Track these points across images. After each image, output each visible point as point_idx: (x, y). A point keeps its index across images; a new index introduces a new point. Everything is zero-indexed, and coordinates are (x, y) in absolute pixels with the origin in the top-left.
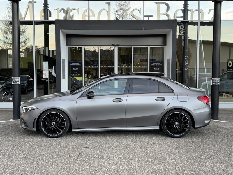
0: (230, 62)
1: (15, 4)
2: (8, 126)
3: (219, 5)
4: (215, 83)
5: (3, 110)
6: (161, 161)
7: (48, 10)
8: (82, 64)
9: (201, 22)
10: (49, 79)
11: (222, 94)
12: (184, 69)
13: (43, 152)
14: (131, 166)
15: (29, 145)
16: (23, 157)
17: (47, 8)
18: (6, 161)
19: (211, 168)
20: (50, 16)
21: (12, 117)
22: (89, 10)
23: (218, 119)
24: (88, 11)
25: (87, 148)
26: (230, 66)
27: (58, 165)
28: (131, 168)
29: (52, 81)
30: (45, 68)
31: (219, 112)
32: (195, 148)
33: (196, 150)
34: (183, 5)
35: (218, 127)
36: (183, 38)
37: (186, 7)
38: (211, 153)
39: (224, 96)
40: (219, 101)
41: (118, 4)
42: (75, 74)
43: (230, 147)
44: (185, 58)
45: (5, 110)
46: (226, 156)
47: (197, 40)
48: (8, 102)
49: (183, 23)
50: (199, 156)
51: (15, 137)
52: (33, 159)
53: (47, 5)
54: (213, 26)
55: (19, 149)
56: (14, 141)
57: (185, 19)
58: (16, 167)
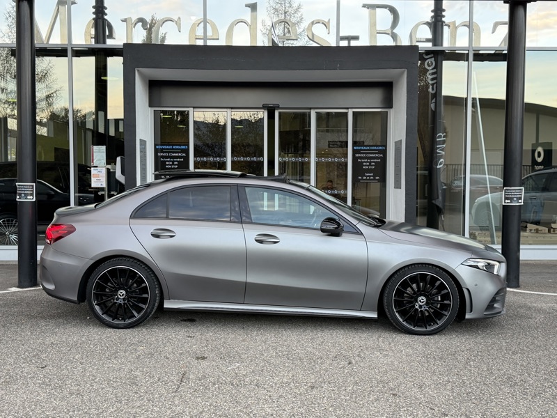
0: (540, 149)
1: (25, 4)
2: (5, 305)
3: (521, 10)
4: (511, 199)
7: (104, 20)
8: (187, 151)
9: (477, 52)
10: (106, 190)
11: (525, 225)
12: (434, 166)
13: (93, 369)
14: (313, 405)
15: (58, 351)
16: (43, 383)
17: (103, 16)
19: (510, 409)
20: (111, 36)
21: (17, 280)
22: (205, 21)
23: (517, 286)
24: (202, 24)
25: (203, 358)
26: (540, 160)
27: (130, 404)
28: (313, 410)
30: (98, 162)
31: (521, 270)
32: (468, 359)
33: (472, 363)
34: (432, 11)
35: (520, 307)
36: (433, 89)
37: (439, 18)
38: (507, 370)
39: (531, 230)
40: (521, 242)
41: (273, 11)
44: (438, 140)
46: (545, 378)
47: (465, 96)
48: (7, 244)
49: (432, 55)
50: (478, 380)
51: (22, 331)
52: (69, 388)
53: (102, 9)
54: (505, 63)
55: (33, 361)
56: (20, 341)
57: (438, 46)
58: (24, 407)
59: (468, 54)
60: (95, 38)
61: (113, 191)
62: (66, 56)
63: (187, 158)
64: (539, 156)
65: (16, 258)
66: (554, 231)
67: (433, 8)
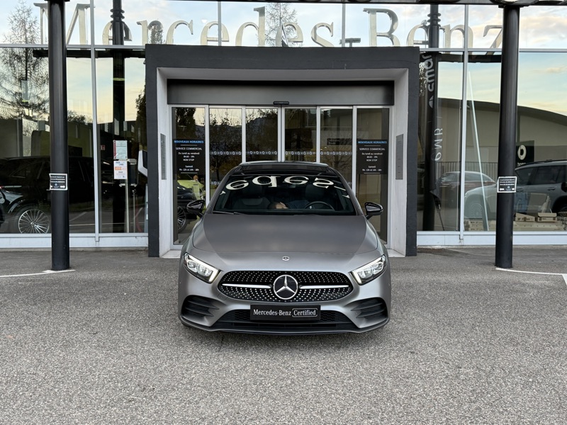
0: (523, 147)
3: (514, 14)
4: (505, 187)
5: (22, 250)
6: (404, 351)
7: (122, 23)
8: (203, 146)
9: (471, 54)
10: (127, 182)
11: (514, 215)
12: (432, 159)
13: (141, 334)
15: (105, 321)
17: (120, 19)
18: (60, 353)
19: (515, 363)
20: (127, 38)
22: (220, 23)
23: (510, 267)
26: (522, 157)
27: (181, 361)
28: (343, 364)
29: (135, 186)
30: (120, 156)
33: (477, 328)
34: (429, 15)
35: (515, 284)
36: (431, 88)
37: (435, 22)
39: (519, 219)
42: (187, 168)
43: (547, 322)
44: (435, 134)
45: (27, 250)
46: (543, 339)
48: (32, 233)
50: (485, 341)
51: (67, 305)
52: (122, 349)
53: (120, 13)
54: (499, 64)
55: (84, 329)
56: (68, 313)
57: (434, 47)
59: (463, 56)
60: (113, 40)
62: (90, 57)
63: (203, 152)
64: (522, 153)
66: (540, 219)
67: (429, 13)
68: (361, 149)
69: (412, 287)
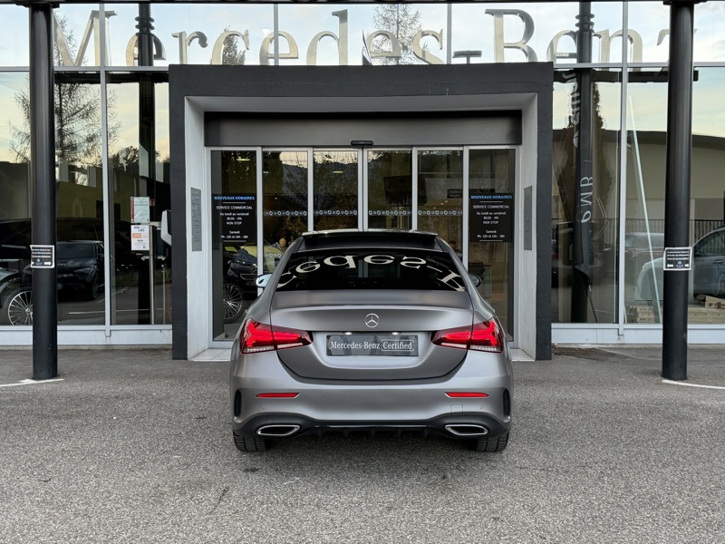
1: (41, 16)
2: (12, 401)
3: (685, 14)
4: (675, 263)
6: (485, 516)
7: (151, 36)
8: (254, 203)
9: (637, 70)
10: (151, 253)
11: (702, 298)
12: (578, 221)
13: (110, 484)
14: (386, 532)
15: (69, 460)
16: (43, 501)
17: (148, 31)
19: (647, 539)
20: (159, 56)
21: (32, 371)
22: (277, 34)
23: (684, 378)
25: (254, 470)
27: (150, 529)
28: (386, 538)
29: (163, 259)
30: (140, 218)
31: (689, 357)
32: (602, 472)
33: (606, 479)
34: (577, 17)
35: (684, 405)
37: (586, 26)
38: (652, 488)
39: (710, 305)
40: (689, 320)
41: (383, 21)
42: (232, 235)
43: (714, 470)
44: (582, 185)
45: (13, 348)
46: (701, 499)
47: (618, 129)
48: (27, 324)
49: (574, 75)
50: (611, 500)
51: (28, 434)
52: (74, 507)
53: (148, 22)
54: (666, 85)
55: (35, 473)
56: (23, 447)
57: (585, 61)
58: (14, 532)
59: (621, 73)
60: (138, 59)
61: (160, 255)
62: (99, 82)
63: (253, 213)
65: (30, 342)
67: (578, 13)
68: (475, 207)
69: (529, 409)
